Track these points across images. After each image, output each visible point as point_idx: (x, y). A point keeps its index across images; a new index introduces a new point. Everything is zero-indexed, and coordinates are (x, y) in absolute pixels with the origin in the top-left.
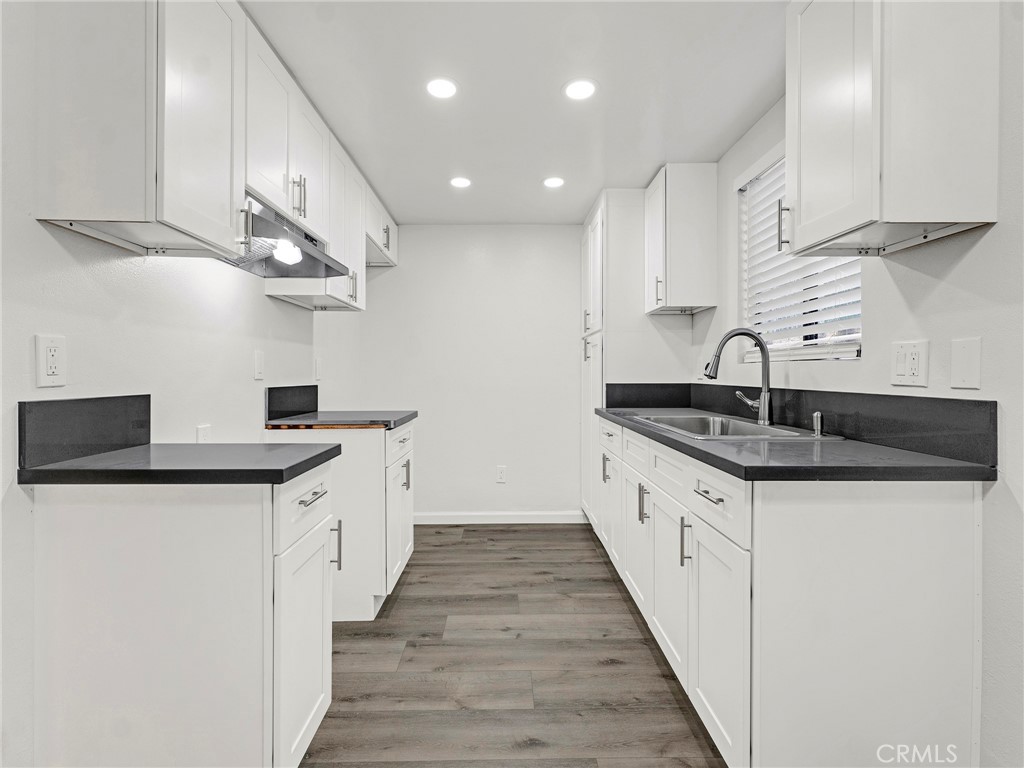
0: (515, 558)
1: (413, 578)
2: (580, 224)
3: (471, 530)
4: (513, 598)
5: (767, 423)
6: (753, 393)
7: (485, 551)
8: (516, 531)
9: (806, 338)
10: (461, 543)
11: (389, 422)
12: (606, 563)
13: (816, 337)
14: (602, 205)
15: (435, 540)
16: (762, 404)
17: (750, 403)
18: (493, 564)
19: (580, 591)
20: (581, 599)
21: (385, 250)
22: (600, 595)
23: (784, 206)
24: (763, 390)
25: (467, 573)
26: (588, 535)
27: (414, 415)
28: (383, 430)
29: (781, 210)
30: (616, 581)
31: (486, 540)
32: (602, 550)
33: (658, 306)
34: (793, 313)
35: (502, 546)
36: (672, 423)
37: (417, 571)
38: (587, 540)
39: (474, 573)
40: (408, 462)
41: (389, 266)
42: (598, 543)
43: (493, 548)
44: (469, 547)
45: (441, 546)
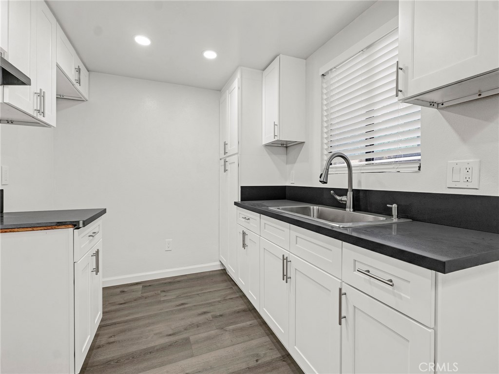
0: (183, 304)
1: (103, 340)
2: (219, 90)
3: (147, 285)
4: (186, 342)
5: (352, 210)
6: (343, 192)
7: (160, 302)
8: (179, 282)
9: (367, 160)
10: (140, 298)
11: (78, 222)
12: (241, 297)
13: (373, 159)
14: (238, 76)
15: (119, 299)
16: (348, 199)
17: (338, 198)
18: (167, 312)
19: (232, 324)
20: (234, 330)
21: (77, 85)
22: (244, 324)
23: (400, 66)
24: (349, 190)
25: (149, 324)
26: (225, 277)
27: (104, 211)
28: (72, 229)
29: (399, 69)
30: (251, 310)
31: (159, 292)
32: (236, 287)
33: (275, 140)
34: (359, 146)
35: (172, 295)
36: (292, 210)
37: (106, 331)
38: (226, 281)
39: (153, 323)
40: (98, 252)
41: (81, 100)
42: (232, 282)
43: (165, 298)
44: (148, 301)
45: (125, 303)
